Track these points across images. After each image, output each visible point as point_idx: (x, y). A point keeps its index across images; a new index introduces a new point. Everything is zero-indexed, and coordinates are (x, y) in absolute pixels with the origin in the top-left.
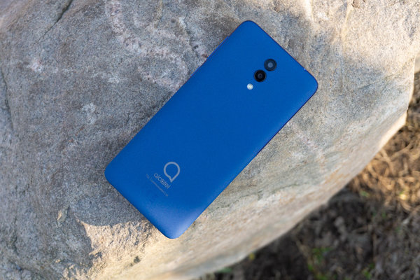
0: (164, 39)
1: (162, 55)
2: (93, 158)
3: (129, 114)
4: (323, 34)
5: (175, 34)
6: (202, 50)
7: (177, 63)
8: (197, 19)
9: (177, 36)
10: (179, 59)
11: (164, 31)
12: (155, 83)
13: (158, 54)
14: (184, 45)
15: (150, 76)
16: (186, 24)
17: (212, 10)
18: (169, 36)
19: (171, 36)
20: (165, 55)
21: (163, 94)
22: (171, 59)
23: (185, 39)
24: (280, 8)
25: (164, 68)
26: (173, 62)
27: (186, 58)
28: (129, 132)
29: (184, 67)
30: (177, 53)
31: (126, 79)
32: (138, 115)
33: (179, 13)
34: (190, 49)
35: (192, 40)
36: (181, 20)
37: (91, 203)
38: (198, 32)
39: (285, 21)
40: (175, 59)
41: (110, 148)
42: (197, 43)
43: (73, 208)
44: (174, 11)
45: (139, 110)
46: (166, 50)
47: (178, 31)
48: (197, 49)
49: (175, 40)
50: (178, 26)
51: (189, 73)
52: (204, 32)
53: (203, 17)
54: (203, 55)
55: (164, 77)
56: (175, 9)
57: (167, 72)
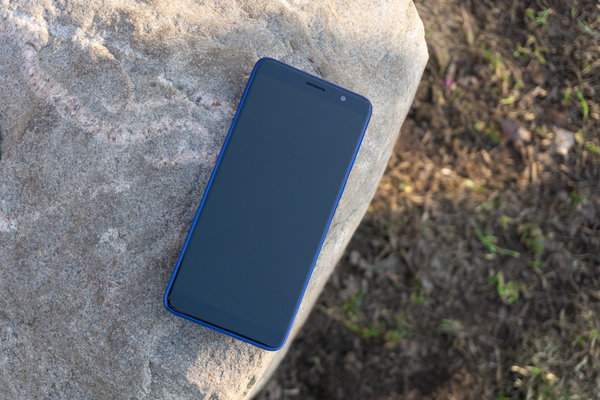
0: (156, 109)
1: (166, 129)
2: (149, 290)
3: (164, 216)
4: (314, 20)
5: (166, 97)
6: (208, 100)
7: (190, 128)
8: (181, 68)
9: (169, 98)
10: (189, 123)
11: (150, 101)
12: (176, 164)
13: (160, 131)
14: (184, 105)
15: (165, 160)
16: (170, 80)
17: (190, 50)
18: (159, 103)
19: (162, 102)
20: (168, 126)
21: (192, 171)
22: (179, 127)
23: (180, 97)
24: (255, 13)
25: (177, 142)
26: (184, 129)
27: (196, 117)
28: (177, 235)
29: (200, 129)
30: (182, 117)
31: (137, 178)
32: (176, 211)
33: (153, 72)
34: (193, 105)
35: (189, 94)
36: (161, 79)
37: (173, 343)
38: (190, 82)
39: (271, 24)
40: (185, 125)
41: (164, 267)
42: (198, 95)
43: (156, 361)
44: (146, 74)
45: (175, 204)
46: (166, 120)
47: (168, 94)
48: (202, 102)
49: (170, 104)
50: (162, 87)
51: (211, 132)
52: (198, 78)
53: (185, 63)
54: (213, 104)
55: (182, 152)
56: (146, 70)
57: (183, 145)
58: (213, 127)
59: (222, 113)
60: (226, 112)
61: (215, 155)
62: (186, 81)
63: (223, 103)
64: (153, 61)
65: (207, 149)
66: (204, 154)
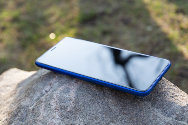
0: (46, 107)
1: (56, 101)
2: (136, 114)
3: (99, 105)
5: (41, 103)
6: (47, 88)
7: (59, 92)
10: (56, 93)
11: (41, 110)
12: (74, 98)
13: (56, 104)
14: (47, 96)
15: (71, 102)
16: (33, 104)
17: (22, 100)
18: (43, 106)
20: (56, 100)
21: (80, 92)
22: (57, 96)
23: (43, 98)
25: (64, 98)
26: (58, 94)
27: (54, 91)
28: (110, 100)
29: (60, 89)
30: (52, 96)
31: (78, 115)
32: (98, 100)
34: (48, 93)
35: (42, 95)
36: (31, 108)
37: (165, 111)
38: (37, 95)
40: (57, 94)
41: (125, 106)
42: (44, 91)
43: (174, 116)
44: (27, 115)
45: (94, 99)
46: (52, 102)
48: (48, 90)
49: (45, 101)
50: (36, 106)
51: (63, 85)
52: (36, 92)
53: (27, 99)
54: (50, 86)
55: (70, 96)
56: (25, 115)
57: (67, 96)
58: (61, 84)
59: (55, 82)
60: (55, 81)
61: (74, 83)
62: (36, 97)
63: (51, 82)
64: (22, 112)
65: (71, 86)
66: (73, 87)
